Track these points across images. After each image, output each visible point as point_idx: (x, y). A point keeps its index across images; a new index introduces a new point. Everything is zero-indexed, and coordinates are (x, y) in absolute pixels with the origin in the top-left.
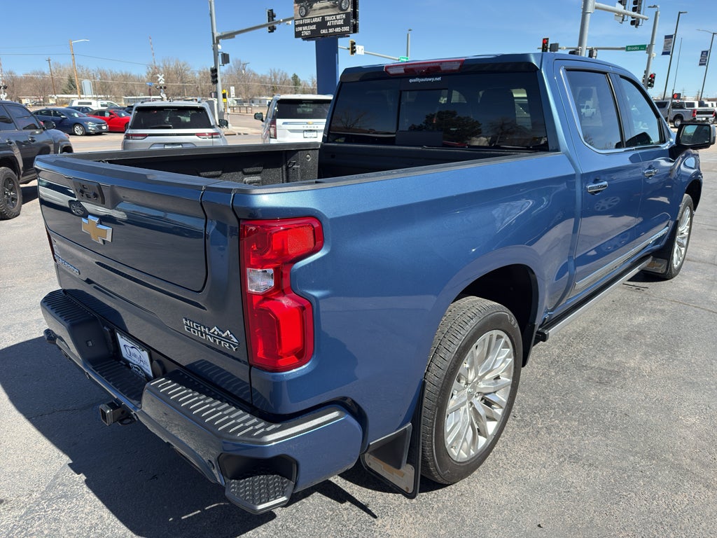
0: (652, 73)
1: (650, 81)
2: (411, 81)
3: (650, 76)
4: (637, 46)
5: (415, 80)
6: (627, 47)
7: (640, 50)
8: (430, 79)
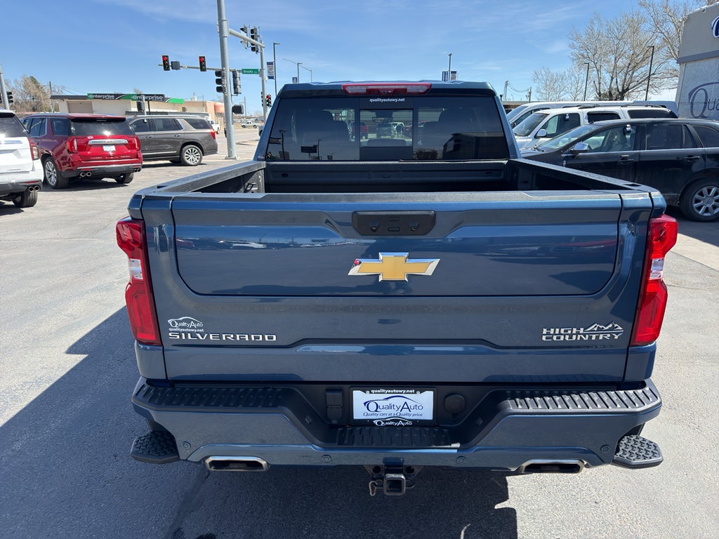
0: (268, 94)
1: (268, 101)
2: (371, 100)
3: (267, 97)
4: (251, 70)
5: (376, 100)
6: (243, 70)
7: (254, 73)
8: (394, 100)
